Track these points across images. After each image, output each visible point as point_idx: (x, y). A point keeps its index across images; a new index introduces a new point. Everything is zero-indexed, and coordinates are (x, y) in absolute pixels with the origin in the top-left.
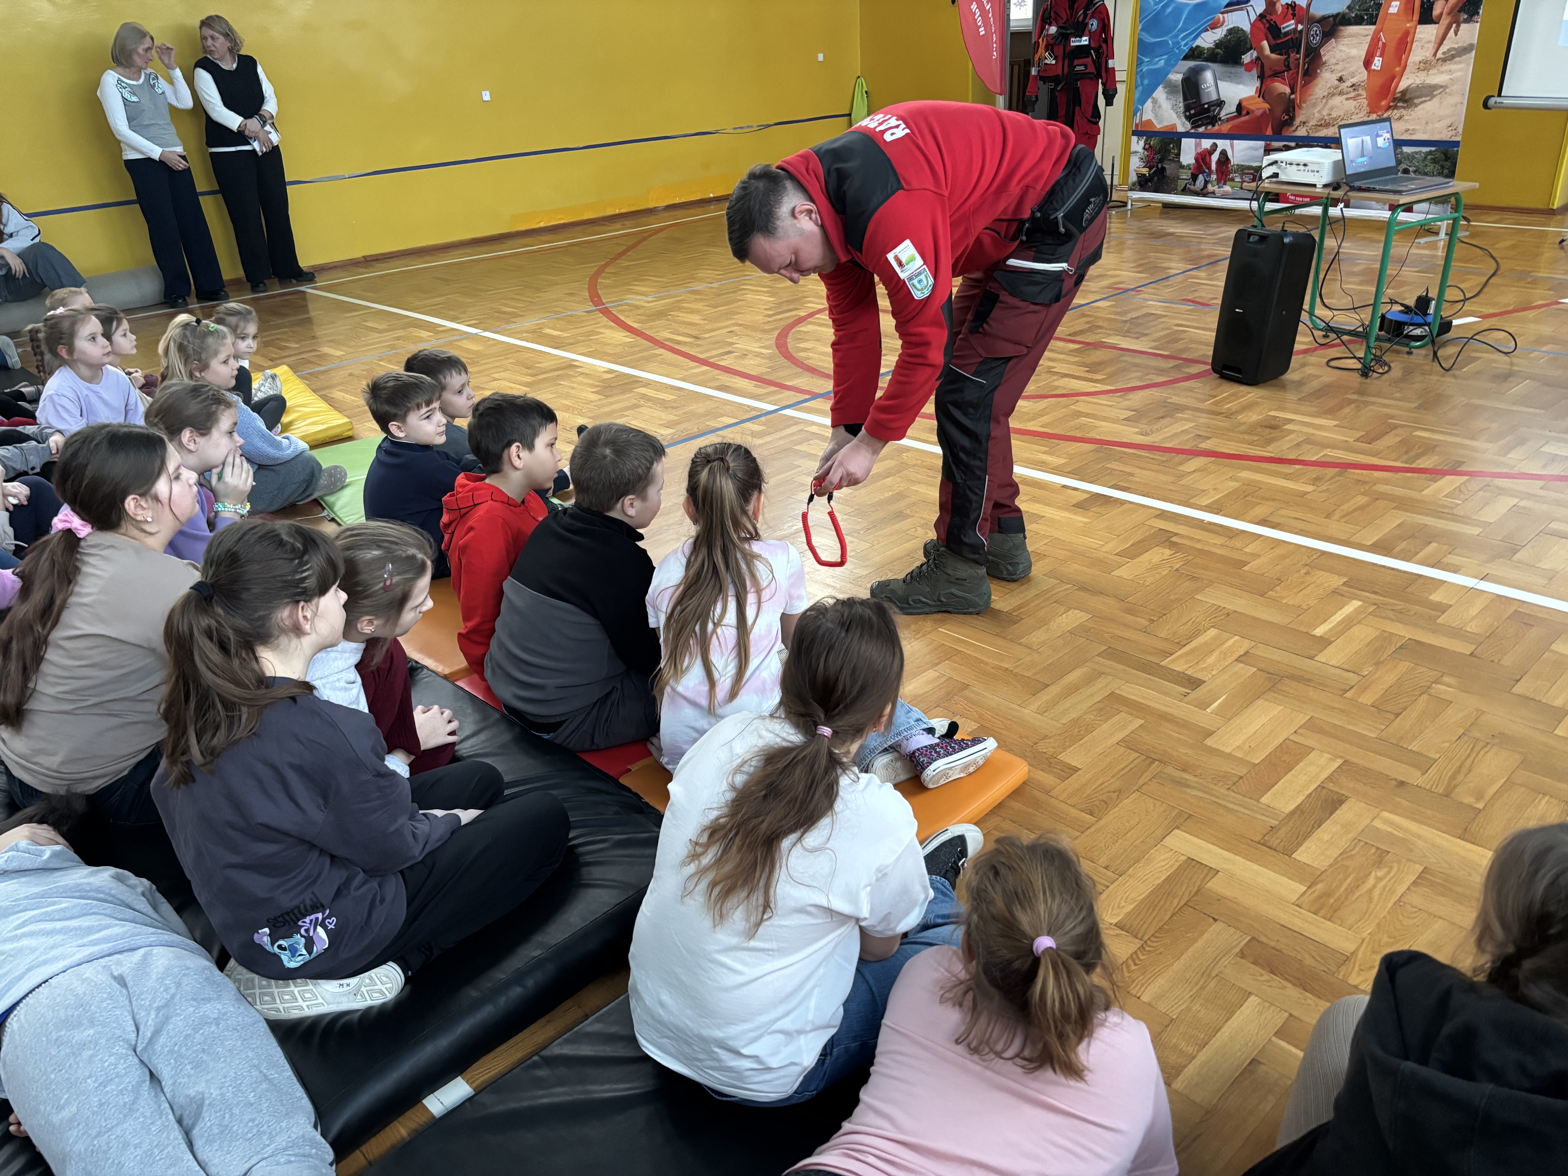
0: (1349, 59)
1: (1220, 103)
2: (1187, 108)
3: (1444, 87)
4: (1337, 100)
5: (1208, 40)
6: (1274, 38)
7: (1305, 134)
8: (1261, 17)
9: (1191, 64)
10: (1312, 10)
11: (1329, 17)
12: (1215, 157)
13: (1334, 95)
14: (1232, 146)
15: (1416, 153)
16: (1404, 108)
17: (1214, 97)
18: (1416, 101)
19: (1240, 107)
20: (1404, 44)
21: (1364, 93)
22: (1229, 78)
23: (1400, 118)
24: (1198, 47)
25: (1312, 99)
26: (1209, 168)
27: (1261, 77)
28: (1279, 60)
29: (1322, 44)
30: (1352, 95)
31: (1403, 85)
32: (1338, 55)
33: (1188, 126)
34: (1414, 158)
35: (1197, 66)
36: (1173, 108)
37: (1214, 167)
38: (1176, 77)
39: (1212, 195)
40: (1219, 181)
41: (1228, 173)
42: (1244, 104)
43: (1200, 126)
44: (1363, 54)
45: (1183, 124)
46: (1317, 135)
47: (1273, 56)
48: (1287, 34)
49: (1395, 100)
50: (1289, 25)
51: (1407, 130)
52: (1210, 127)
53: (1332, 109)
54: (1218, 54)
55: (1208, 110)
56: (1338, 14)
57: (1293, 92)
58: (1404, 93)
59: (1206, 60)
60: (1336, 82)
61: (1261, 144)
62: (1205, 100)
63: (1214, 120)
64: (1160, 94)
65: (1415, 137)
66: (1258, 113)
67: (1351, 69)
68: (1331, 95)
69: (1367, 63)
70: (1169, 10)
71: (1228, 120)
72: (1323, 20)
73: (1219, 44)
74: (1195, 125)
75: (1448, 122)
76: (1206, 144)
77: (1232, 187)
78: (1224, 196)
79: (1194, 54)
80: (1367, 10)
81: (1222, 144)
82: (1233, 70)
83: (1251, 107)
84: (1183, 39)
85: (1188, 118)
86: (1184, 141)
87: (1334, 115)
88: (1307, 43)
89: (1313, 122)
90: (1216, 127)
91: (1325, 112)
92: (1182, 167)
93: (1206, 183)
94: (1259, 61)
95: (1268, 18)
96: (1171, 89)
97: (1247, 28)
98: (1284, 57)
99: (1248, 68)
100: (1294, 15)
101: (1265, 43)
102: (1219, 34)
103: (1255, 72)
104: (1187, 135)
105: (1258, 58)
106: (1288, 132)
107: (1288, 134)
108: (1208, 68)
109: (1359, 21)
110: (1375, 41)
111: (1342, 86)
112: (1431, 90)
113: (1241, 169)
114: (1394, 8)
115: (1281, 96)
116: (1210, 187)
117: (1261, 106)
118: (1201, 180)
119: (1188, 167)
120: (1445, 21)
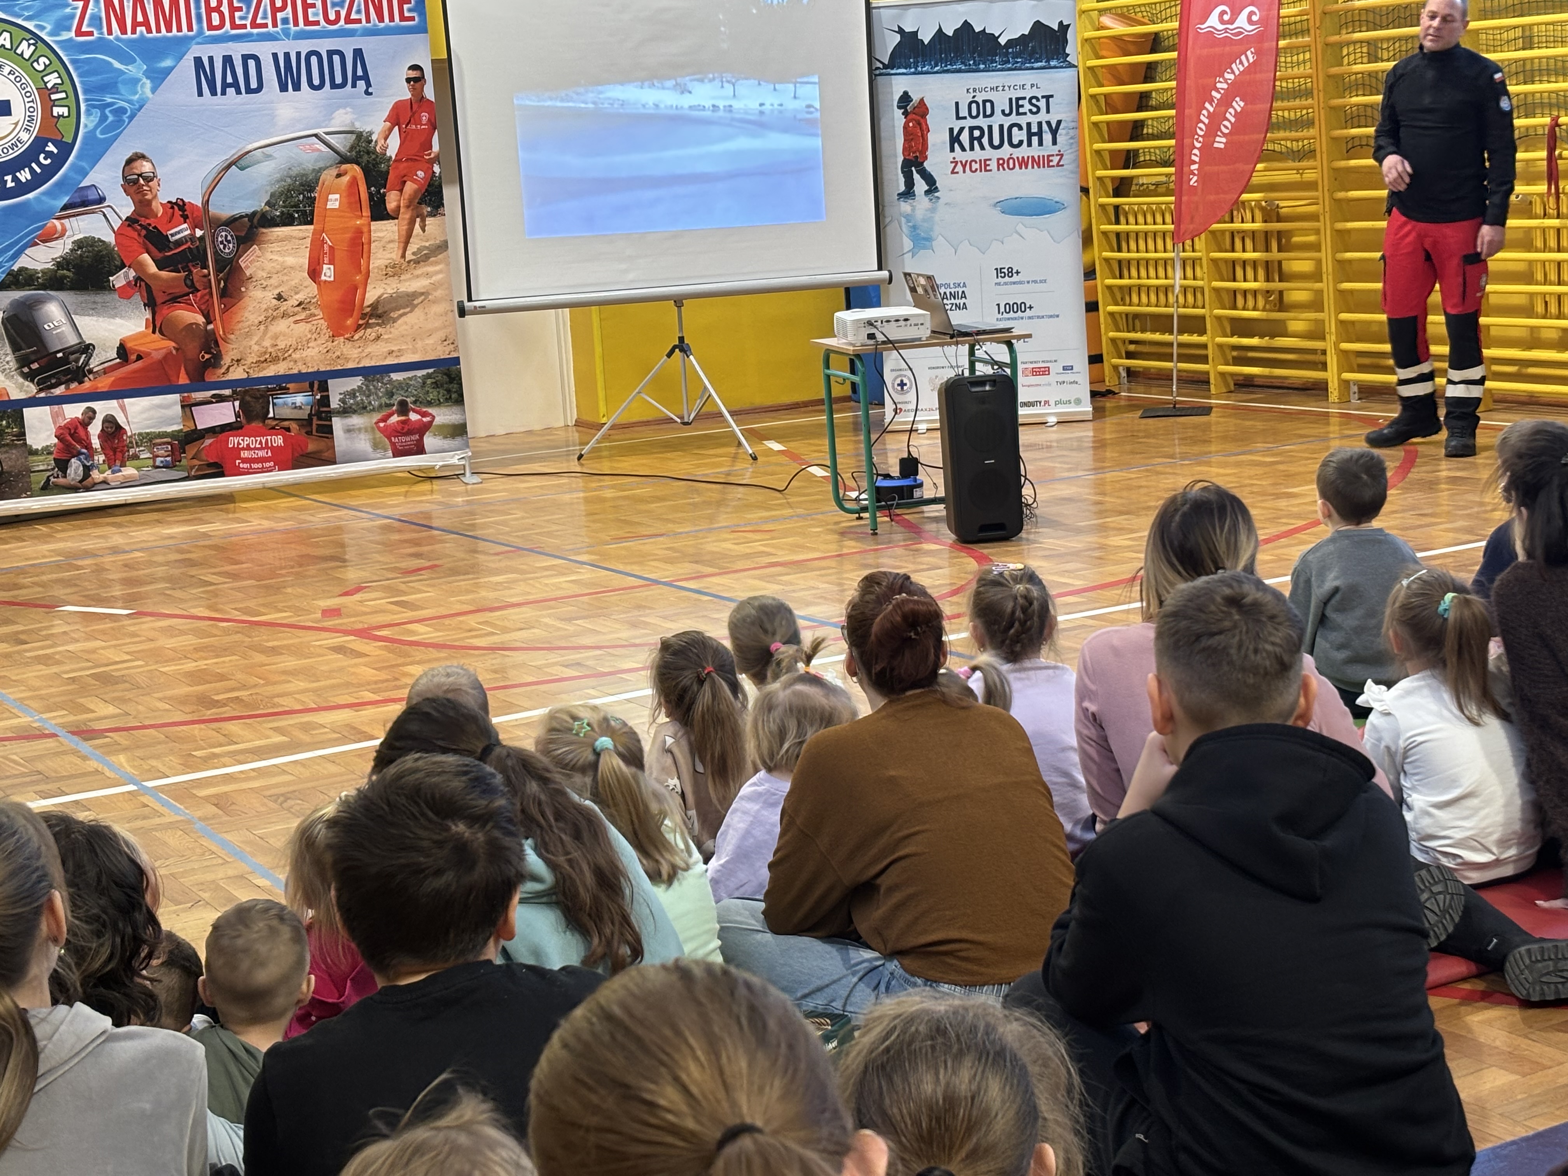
0: (285, 270)
1: (87, 349)
2: (23, 362)
3: (425, 293)
4: (282, 326)
5: (41, 258)
6: (160, 251)
7: (245, 376)
8: (130, 221)
10: (212, 210)
11: (242, 217)
12: (95, 429)
13: (274, 318)
14: (123, 408)
15: (410, 379)
16: (378, 324)
17: (72, 340)
18: (394, 315)
19: (123, 351)
20: (358, 248)
21: (316, 312)
22: (94, 310)
23: (378, 338)
24: (22, 270)
25: (244, 327)
27: (151, 303)
28: (174, 279)
29: (238, 254)
30: (303, 316)
31: (371, 296)
32: (269, 266)
33: (31, 389)
34: (408, 386)
35: (28, 298)
41: (127, 448)
42: (129, 345)
43: (55, 386)
44: (304, 261)
45: (21, 388)
46: (261, 375)
47: (164, 274)
48: (178, 243)
49: (363, 316)
50: (181, 231)
51: (391, 353)
52: (74, 385)
53: (276, 337)
54: (66, 277)
55: (65, 361)
56: (254, 214)
57: (209, 322)
58: (375, 306)
59: (43, 287)
60: (275, 302)
61: (176, 397)
62: (55, 346)
65: (403, 360)
66: (157, 356)
67: (293, 283)
68: (268, 320)
69: (314, 273)
71: (106, 371)
72: (232, 222)
73: (63, 263)
74: (44, 385)
75: (441, 334)
77: (138, 468)
78: (127, 484)
79: (16, 280)
80: (297, 206)
81: (103, 408)
82: (99, 298)
83: (142, 349)
85: (30, 376)
86: (27, 412)
87: (282, 345)
88: (216, 253)
89: (252, 359)
90: (87, 385)
91: (267, 343)
92: (35, 453)
94: (141, 282)
95: (143, 221)
97: (110, 238)
98: (183, 274)
99: (125, 293)
100: (185, 218)
101: (146, 257)
102: (60, 248)
103: (137, 299)
104: (33, 402)
105: (138, 279)
106: (212, 376)
107: (214, 379)
108: (51, 299)
109: (287, 220)
110: (317, 246)
111: (285, 306)
112: (408, 301)
113: (150, 440)
114: (334, 202)
115: (191, 327)
116: (96, 475)
117: (160, 346)
118: (75, 467)
119: (47, 451)
120: (405, 215)
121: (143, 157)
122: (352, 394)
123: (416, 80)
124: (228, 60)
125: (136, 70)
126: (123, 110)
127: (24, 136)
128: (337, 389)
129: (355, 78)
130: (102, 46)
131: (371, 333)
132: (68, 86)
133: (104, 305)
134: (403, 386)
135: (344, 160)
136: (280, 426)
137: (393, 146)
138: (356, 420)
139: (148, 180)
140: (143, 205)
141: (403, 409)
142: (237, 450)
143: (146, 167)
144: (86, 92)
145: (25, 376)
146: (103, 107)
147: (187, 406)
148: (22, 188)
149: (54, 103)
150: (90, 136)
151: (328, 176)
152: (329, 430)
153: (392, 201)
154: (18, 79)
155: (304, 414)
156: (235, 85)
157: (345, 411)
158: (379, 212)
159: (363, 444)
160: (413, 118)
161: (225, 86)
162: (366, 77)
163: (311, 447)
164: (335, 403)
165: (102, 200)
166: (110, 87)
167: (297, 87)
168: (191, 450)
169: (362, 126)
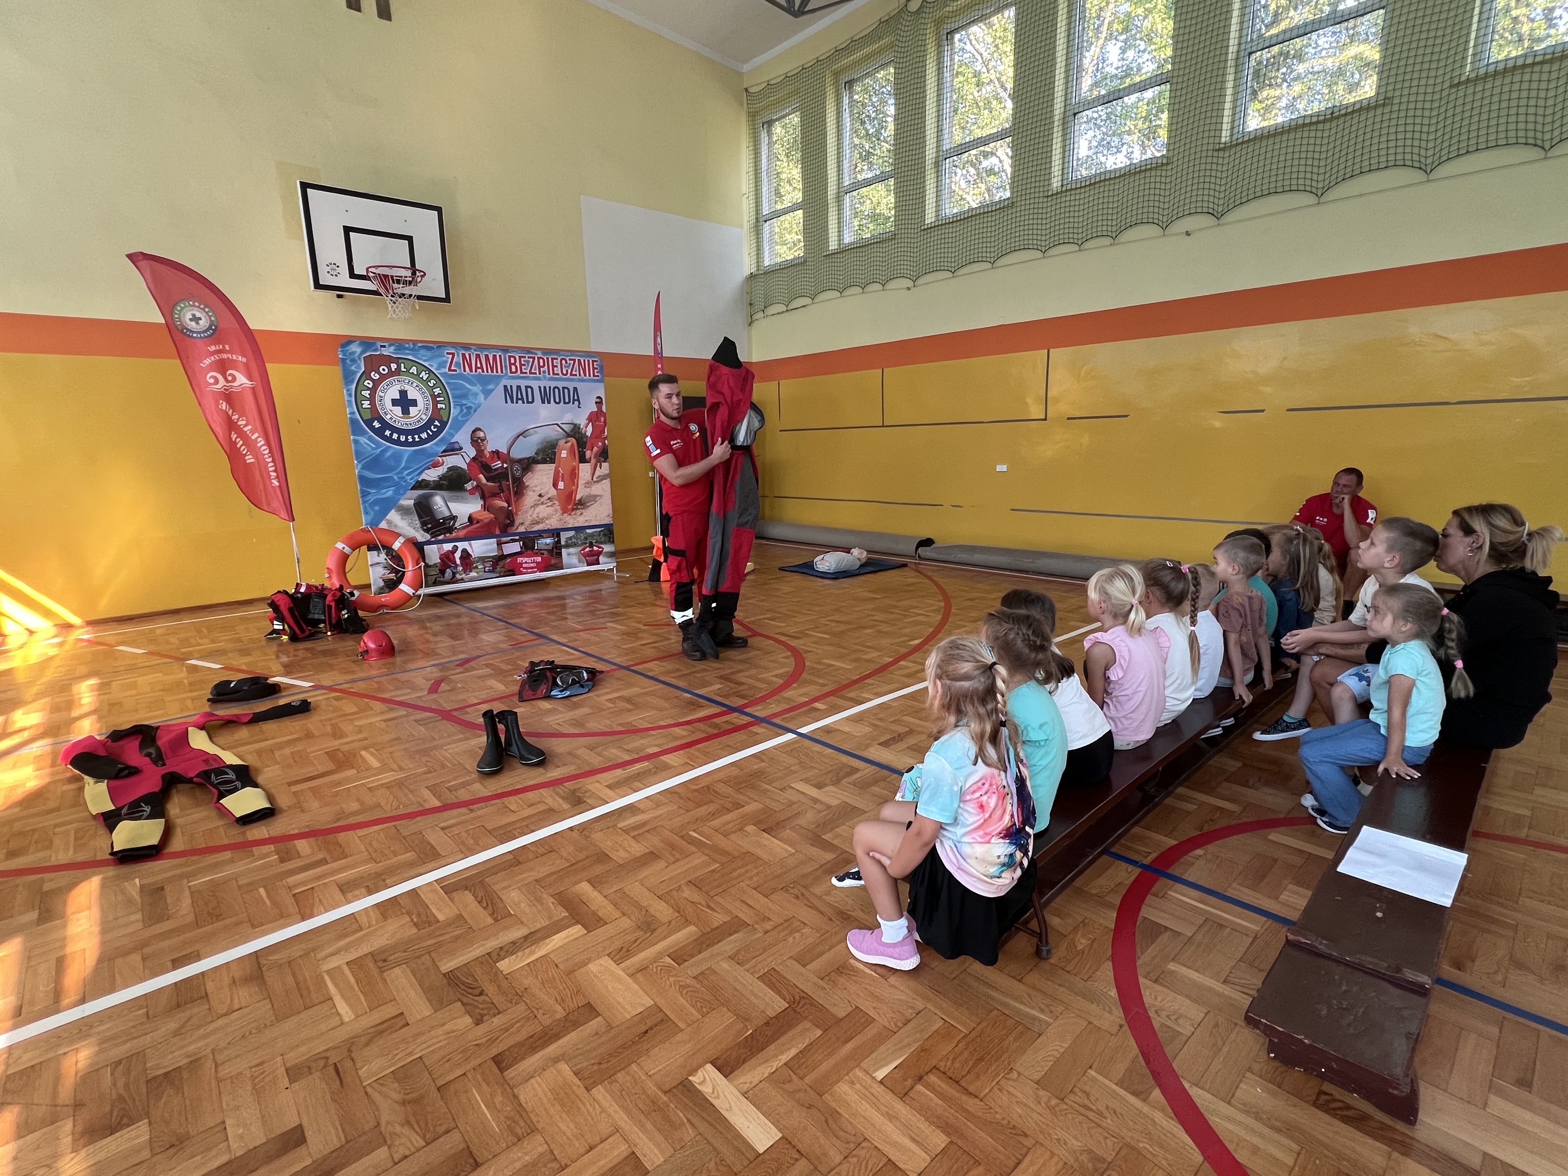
0: (543, 483)
1: (454, 518)
2: (423, 524)
3: (598, 497)
4: (541, 508)
5: (432, 475)
6: (488, 473)
8: (474, 459)
9: (421, 492)
11: (524, 459)
12: (458, 555)
13: (537, 505)
16: (582, 508)
17: (447, 514)
18: (588, 504)
19: (470, 519)
20: (574, 475)
21: (556, 502)
22: (456, 500)
23: (582, 514)
24: (423, 480)
25: (525, 508)
26: (455, 563)
27: (483, 497)
28: (494, 486)
29: (522, 476)
30: (550, 504)
31: (579, 496)
32: (535, 481)
33: (428, 537)
35: (426, 493)
36: (409, 525)
37: (458, 562)
38: (408, 502)
39: (462, 580)
40: (465, 571)
41: (472, 563)
43: (439, 535)
44: (551, 480)
45: (423, 536)
47: (489, 484)
48: (496, 470)
49: (576, 504)
50: (498, 464)
51: (587, 521)
52: (448, 535)
53: (538, 513)
54: (443, 484)
55: (444, 523)
56: (530, 458)
57: (509, 506)
58: (580, 500)
59: (433, 489)
60: (538, 497)
61: (494, 540)
62: (439, 516)
63: (450, 530)
64: (394, 516)
65: (592, 524)
66: (486, 521)
67: (546, 489)
68: (535, 506)
69: (555, 485)
70: (388, 454)
71: (464, 528)
72: (520, 461)
73: (442, 478)
74: (434, 535)
75: (604, 514)
76: (448, 547)
77: (477, 573)
78: (472, 580)
79: (420, 485)
80: (548, 455)
81: (461, 545)
82: (460, 494)
84: (408, 474)
85: (427, 531)
86: (426, 548)
87: (541, 517)
88: (513, 476)
89: (527, 523)
90: (454, 534)
91: (535, 516)
93: (454, 574)
94: (479, 487)
95: (480, 459)
96: (404, 511)
97: (465, 467)
98: (498, 484)
99: (472, 492)
100: (499, 459)
101: (481, 476)
102: (441, 471)
103: (477, 494)
104: (428, 543)
105: (477, 486)
108: (436, 494)
109: (544, 461)
110: (557, 473)
111: (542, 499)
112: (594, 498)
113: (482, 559)
114: (564, 454)
115: (502, 508)
116: (458, 576)
117: (487, 516)
118: (448, 573)
119: (435, 565)
120: (593, 461)
121: (480, 429)
122: (570, 538)
123: (599, 403)
124: (519, 387)
125: (477, 389)
126: (471, 408)
127: (424, 417)
128: (564, 536)
129: (574, 400)
130: (461, 377)
131: (579, 512)
132: (445, 394)
133: (462, 498)
134: (592, 535)
135: (568, 435)
136: (539, 553)
137: (589, 431)
138: (572, 550)
139: (483, 440)
140: (480, 452)
141: (591, 545)
142: (522, 564)
143: (481, 434)
144: (454, 397)
145: (425, 531)
146: (462, 405)
147: (499, 544)
148: (423, 442)
149: (438, 402)
150: (456, 418)
151: (562, 443)
152: (560, 554)
153: (588, 454)
154: (421, 389)
155: (550, 548)
156: (522, 399)
157: (567, 546)
158: (583, 460)
159: (574, 560)
160: (598, 419)
161: (518, 399)
162: (578, 400)
163: (553, 562)
164: (563, 543)
165: (461, 448)
166: (465, 396)
167: (549, 402)
168: (501, 563)
169: (577, 422)
